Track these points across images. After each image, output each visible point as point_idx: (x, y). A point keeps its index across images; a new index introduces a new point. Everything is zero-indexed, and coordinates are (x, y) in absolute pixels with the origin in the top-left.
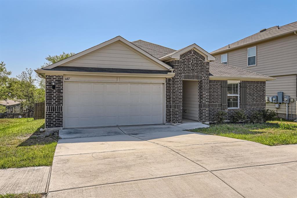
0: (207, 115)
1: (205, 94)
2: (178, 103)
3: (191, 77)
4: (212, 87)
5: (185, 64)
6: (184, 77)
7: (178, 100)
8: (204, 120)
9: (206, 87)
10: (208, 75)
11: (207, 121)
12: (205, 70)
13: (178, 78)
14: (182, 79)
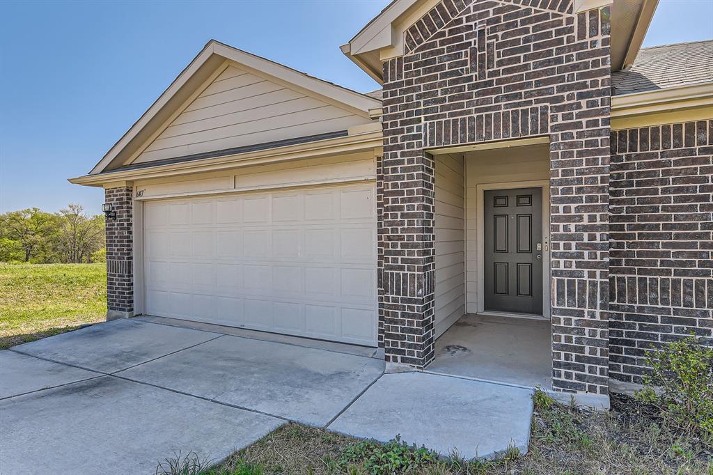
0: (593, 351)
1: (570, 219)
2: (402, 268)
3: (471, 129)
4: (666, 173)
5: (437, 69)
6: (432, 133)
7: (399, 253)
8: (568, 376)
9: (581, 172)
10: (599, 93)
11: (592, 389)
12: (575, 67)
13: (401, 147)
14: (419, 145)
